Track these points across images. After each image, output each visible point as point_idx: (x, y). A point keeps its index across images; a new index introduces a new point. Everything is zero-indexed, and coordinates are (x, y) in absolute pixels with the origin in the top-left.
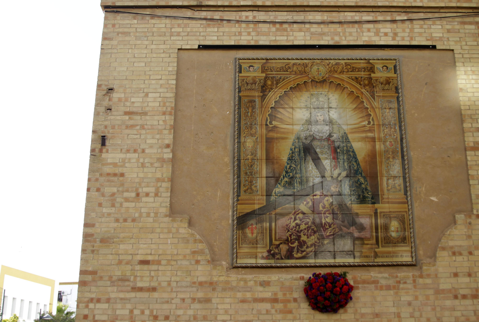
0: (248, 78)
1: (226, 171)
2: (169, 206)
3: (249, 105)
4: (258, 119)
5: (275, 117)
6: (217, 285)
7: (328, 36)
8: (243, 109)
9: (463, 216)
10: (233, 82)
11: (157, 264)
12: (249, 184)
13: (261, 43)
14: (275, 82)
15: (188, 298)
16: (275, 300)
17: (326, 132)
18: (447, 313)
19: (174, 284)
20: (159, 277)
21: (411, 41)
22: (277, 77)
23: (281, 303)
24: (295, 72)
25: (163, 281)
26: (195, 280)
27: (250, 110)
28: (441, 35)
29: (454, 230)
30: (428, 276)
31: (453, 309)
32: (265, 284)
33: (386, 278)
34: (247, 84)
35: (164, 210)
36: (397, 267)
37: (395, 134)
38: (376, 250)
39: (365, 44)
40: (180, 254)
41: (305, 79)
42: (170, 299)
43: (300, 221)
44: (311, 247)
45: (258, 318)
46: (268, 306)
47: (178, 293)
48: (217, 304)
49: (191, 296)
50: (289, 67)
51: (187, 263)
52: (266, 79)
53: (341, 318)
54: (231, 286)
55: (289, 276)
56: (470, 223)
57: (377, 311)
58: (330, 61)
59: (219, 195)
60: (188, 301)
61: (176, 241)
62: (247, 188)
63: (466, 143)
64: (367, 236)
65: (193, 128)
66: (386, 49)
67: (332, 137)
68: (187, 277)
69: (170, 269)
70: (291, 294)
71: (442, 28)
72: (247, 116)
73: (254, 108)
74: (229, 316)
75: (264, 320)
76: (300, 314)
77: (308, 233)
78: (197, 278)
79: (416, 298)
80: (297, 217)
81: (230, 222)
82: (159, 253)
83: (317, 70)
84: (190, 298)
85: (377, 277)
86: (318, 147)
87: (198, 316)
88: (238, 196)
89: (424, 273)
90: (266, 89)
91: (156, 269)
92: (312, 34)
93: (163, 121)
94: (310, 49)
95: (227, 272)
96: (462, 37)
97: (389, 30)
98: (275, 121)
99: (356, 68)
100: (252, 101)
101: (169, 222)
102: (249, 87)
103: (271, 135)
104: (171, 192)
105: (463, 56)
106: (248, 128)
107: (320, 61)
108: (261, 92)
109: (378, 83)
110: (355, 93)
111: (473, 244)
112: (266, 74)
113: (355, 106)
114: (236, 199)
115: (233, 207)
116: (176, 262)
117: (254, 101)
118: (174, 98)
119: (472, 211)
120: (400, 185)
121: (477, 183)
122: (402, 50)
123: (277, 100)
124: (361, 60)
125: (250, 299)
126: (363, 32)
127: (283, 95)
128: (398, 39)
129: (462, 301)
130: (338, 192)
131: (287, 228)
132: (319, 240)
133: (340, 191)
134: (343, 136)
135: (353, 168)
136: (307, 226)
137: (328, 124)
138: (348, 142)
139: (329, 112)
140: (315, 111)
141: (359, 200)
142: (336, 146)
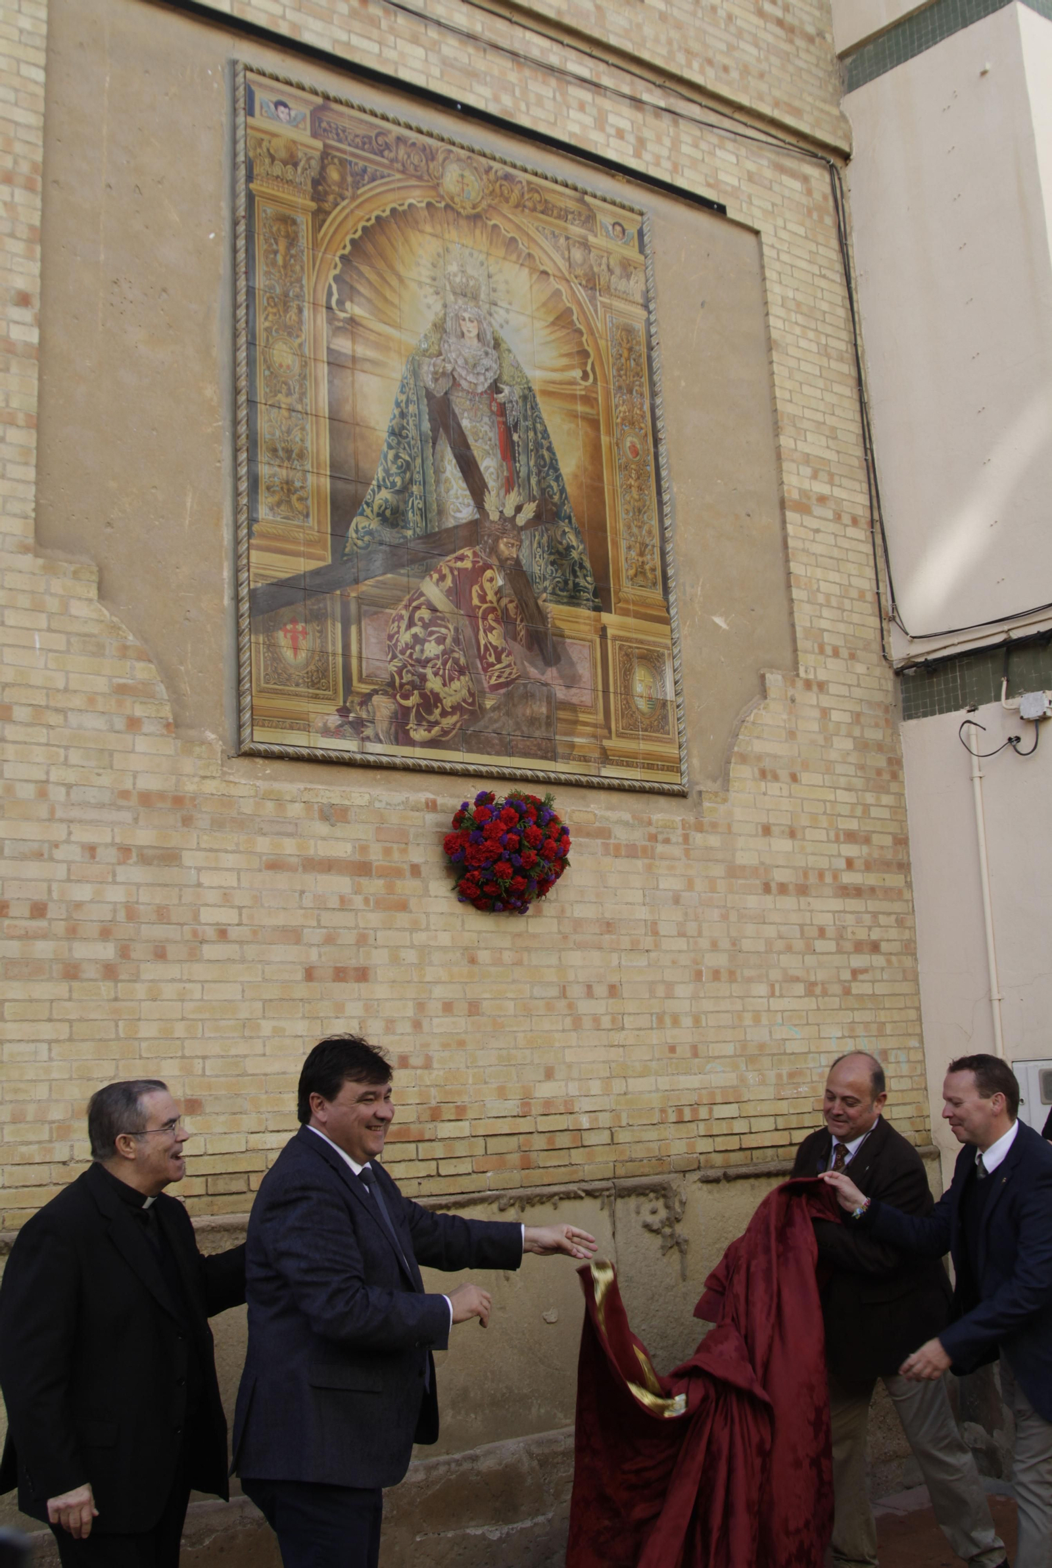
0: (275, 141)
1: (209, 430)
2: (33, 515)
3: (279, 230)
4: (304, 282)
5: (352, 288)
6: (195, 806)
7: (486, 84)
8: (262, 237)
9: (780, 677)
10: (227, 137)
12: (282, 488)
13: (308, 38)
14: (349, 179)
15: (106, 845)
16: (362, 869)
17: (484, 374)
18: (750, 929)
19: (58, 794)
20: (6, 766)
21: (674, 175)
22: (356, 164)
23: (380, 877)
24: (403, 165)
25: (21, 781)
26: (128, 785)
27: (282, 246)
28: (736, 183)
29: (763, 713)
30: (714, 827)
31: (762, 919)
32: (334, 815)
33: (626, 824)
34: (273, 159)
35: (16, 528)
36: (645, 797)
37: (643, 425)
38: (606, 743)
39: (572, 142)
40: (75, 691)
41: (431, 196)
42: (46, 845)
43: (422, 630)
44: (452, 713)
45: (319, 921)
46: (341, 884)
47: (72, 826)
48: (199, 869)
49: (118, 840)
50: (386, 144)
51: (99, 723)
52: (326, 161)
53: (527, 932)
54: (239, 813)
55: (397, 797)
56: (793, 701)
57: (608, 915)
58: (492, 163)
60: (108, 855)
61: (59, 641)
62: (277, 498)
63: (786, 488)
64: (583, 699)
65: (102, 257)
66: (619, 176)
67: (501, 392)
68: (101, 771)
69: (44, 740)
70: (404, 851)
71: (737, 164)
72: (274, 263)
73: (292, 240)
74: (236, 911)
75: (334, 928)
76: (427, 914)
77: (444, 669)
78: (135, 777)
79: (690, 885)
80: (417, 615)
81: (227, 601)
82: (4, 680)
83: (460, 179)
84: (113, 844)
85: (607, 819)
86: (466, 415)
87: (142, 907)
88: (252, 520)
89: (706, 820)
90: (326, 193)
92: (445, 62)
93: (5, 204)
94: (440, 107)
95: (222, 765)
96: (776, 205)
97: (625, 124)
98: (352, 301)
99: (553, 206)
100: (287, 221)
101: (34, 574)
102: (277, 169)
103: (343, 345)
104: (37, 466)
105: (778, 254)
106: (276, 305)
107: (468, 154)
108: (313, 199)
109: (604, 267)
110: (552, 278)
111: (799, 756)
112: (326, 146)
113: (551, 319)
114: (245, 531)
115: (237, 557)
116: (61, 717)
117: (294, 222)
118: (40, 134)
119: (796, 669)
120: (653, 570)
121: (806, 599)
122: (652, 191)
123: (357, 236)
124: (566, 186)
125: (294, 860)
126: (568, 107)
127: (372, 226)
128: (647, 157)
129: (778, 898)
130: (517, 561)
131: (389, 646)
132: (472, 694)
133: (521, 557)
134: (525, 398)
135: (551, 497)
136: (442, 647)
137: (490, 351)
138: (538, 418)
139: (491, 315)
140: (456, 303)
141: (565, 594)
142: (510, 421)
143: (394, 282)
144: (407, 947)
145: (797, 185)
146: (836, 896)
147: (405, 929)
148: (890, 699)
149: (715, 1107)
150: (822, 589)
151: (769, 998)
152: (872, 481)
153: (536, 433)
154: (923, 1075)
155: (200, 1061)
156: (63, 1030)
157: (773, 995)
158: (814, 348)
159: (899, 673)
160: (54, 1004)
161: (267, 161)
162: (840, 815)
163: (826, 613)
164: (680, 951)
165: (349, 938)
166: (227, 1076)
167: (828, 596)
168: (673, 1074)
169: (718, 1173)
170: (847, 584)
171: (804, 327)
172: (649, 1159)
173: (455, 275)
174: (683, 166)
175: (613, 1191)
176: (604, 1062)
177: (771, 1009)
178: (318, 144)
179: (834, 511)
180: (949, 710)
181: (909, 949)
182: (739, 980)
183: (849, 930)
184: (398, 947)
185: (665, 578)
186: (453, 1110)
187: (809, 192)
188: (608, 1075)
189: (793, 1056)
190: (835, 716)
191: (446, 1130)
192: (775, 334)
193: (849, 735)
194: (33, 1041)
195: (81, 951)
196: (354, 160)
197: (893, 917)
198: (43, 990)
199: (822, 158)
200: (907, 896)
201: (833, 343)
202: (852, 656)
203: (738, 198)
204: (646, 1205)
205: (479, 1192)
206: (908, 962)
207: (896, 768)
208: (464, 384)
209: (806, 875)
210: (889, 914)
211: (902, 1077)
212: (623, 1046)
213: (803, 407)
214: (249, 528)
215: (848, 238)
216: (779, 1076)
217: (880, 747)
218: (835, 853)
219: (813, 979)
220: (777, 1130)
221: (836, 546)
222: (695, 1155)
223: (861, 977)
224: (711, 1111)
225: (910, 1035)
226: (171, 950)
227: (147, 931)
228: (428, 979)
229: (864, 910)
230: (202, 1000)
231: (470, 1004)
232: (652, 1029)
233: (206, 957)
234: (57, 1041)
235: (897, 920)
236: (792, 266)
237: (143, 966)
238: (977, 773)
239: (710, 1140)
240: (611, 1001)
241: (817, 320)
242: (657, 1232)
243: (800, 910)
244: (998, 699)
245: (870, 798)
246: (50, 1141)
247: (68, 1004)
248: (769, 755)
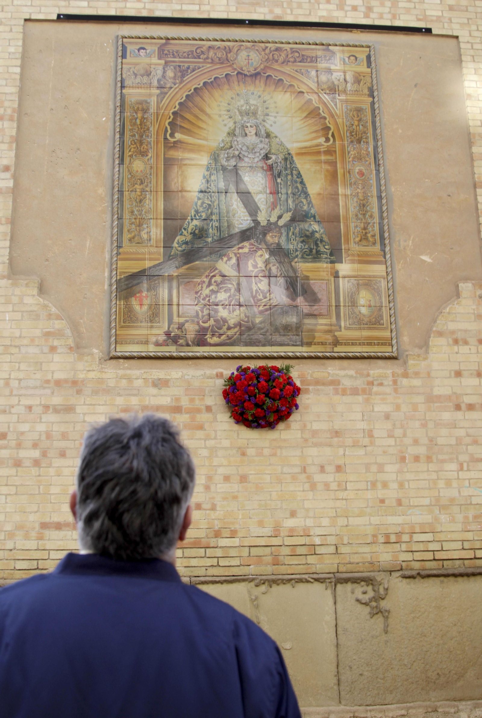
0: (137, 67)
1: (100, 209)
2: (8, 261)
3: (138, 108)
4: (151, 129)
5: (178, 125)
6: (83, 384)
7: (265, 6)
8: (129, 114)
9: (470, 285)
10: (113, 72)
12: (136, 230)
13: (158, 14)
14: (179, 74)
15: (37, 405)
16: (176, 410)
17: (259, 152)
18: (444, 432)
19: (14, 384)
22: (183, 66)
23: (187, 413)
24: (212, 60)
26: (49, 377)
27: (139, 116)
28: (440, 14)
29: (457, 306)
30: (417, 374)
31: (454, 425)
32: (160, 384)
33: (351, 377)
34: (136, 75)
36: (369, 360)
37: (368, 159)
38: (337, 334)
39: (322, 21)
40: (25, 337)
41: (228, 71)
42: (8, 407)
43: (216, 287)
44: (234, 328)
47: (21, 398)
48: (84, 414)
49: (43, 403)
50: (202, 51)
51: (36, 350)
52: (166, 69)
53: (280, 438)
54: (107, 386)
55: (199, 373)
57: (336, 427)
58: (267, 45)
59: (88, 245)
60: (38, 410)
61: (18, 316)
62: (133, 234)
63: (476, 176)
64: (322, 311)
65: (47, 141)
66: (355, 30)
67: (270, 159)
68: (36, 372)
69: (9, 360)
70: (203, 399)
72: (135, 124)
76: (215, 431)
77: (230, 305)
78: (53, 373)
79: (398, 408)
80: (213, 280)
81: (106, 287)
83: (247, 58)
84: (40, 405)
85: (337, 375)
86: (246, 174)
87: (54, 433)
88: (119, 247)
89: (410, 371)
90: (165, 84)
92: (239, 2)
94: (236, 25)
95: (100, 364)
96: (471, 19)
97: (358, 3)
98: (177, 132)
99: (308, 57)
100: (143, 102)
101: (7, 287)
102: (138, 80)
103: (174, 154)
104: (10, 240)
105: (472, 45)
106: (135, 143)
107: (252, 44)
108: (158, 89)
109: (342, 80)
110: (305, 94)
112: (166, 62)
113: (305, 114)
114: (116, 252)
117: (147, 103)
118: (18, 95)
120: (373, 236)
122: (379, 33)
123: (182, 100)
124: (317, 44)
125: (137, 407)
126: (319, 4)
127: (192, 94)
128: (375, 15)
129: (467, 413)
130: (278, 244)
131: (196, 297)
132: (246, 316)
133: (281, 241)
134: (286, 159)
135: (302, 207)
136: (228, 294)
137: (263, 140)
138: (294, 168)
139: (264, 121)
140: (242, 119)
141: (310, 257)
142: (276, 172)
144: (203, 448)
147: (201, 439)
149: (414, 535)
151: (458, 471)
153: (292, 176)
157: (462, 469)
160: (9, 478)
161: (133, 77)
164: (389, 446)
168: (383, 516)
169: (414, 573)
172: (364, 563)
173: (242, 106)
174: (399, 14)
175: (334, 580)
176: (331, 508)
177: (460, 477)
178: (162, 62)
182: (435, 461)
185: (383, 239)
186: (229, 532)
188: (335, 515)
189: (478, 506)
191: (223, 542)
192: (468, 91)
195: (22, 454)
198: (3, 471)
203: (441, 22)
204: (359, 590)
205: (245, 576)
208: (246, 159)
212: (346, 499)
214: (118, 250)
216: (466, 518)
220: (463, 549)
222: (398, 562)
224: (411, 537)
226: (68, 452)
227: (56, 444)
228: (214, 464)
231: (241, 477)
232: (367, 490)
234: (10, 495)
237: (53, 460)
239: (411, 554)
240: (337, 474)
242: (366, 604)
246: (5, 540)
247: (15, 478)
248: (461, 330)
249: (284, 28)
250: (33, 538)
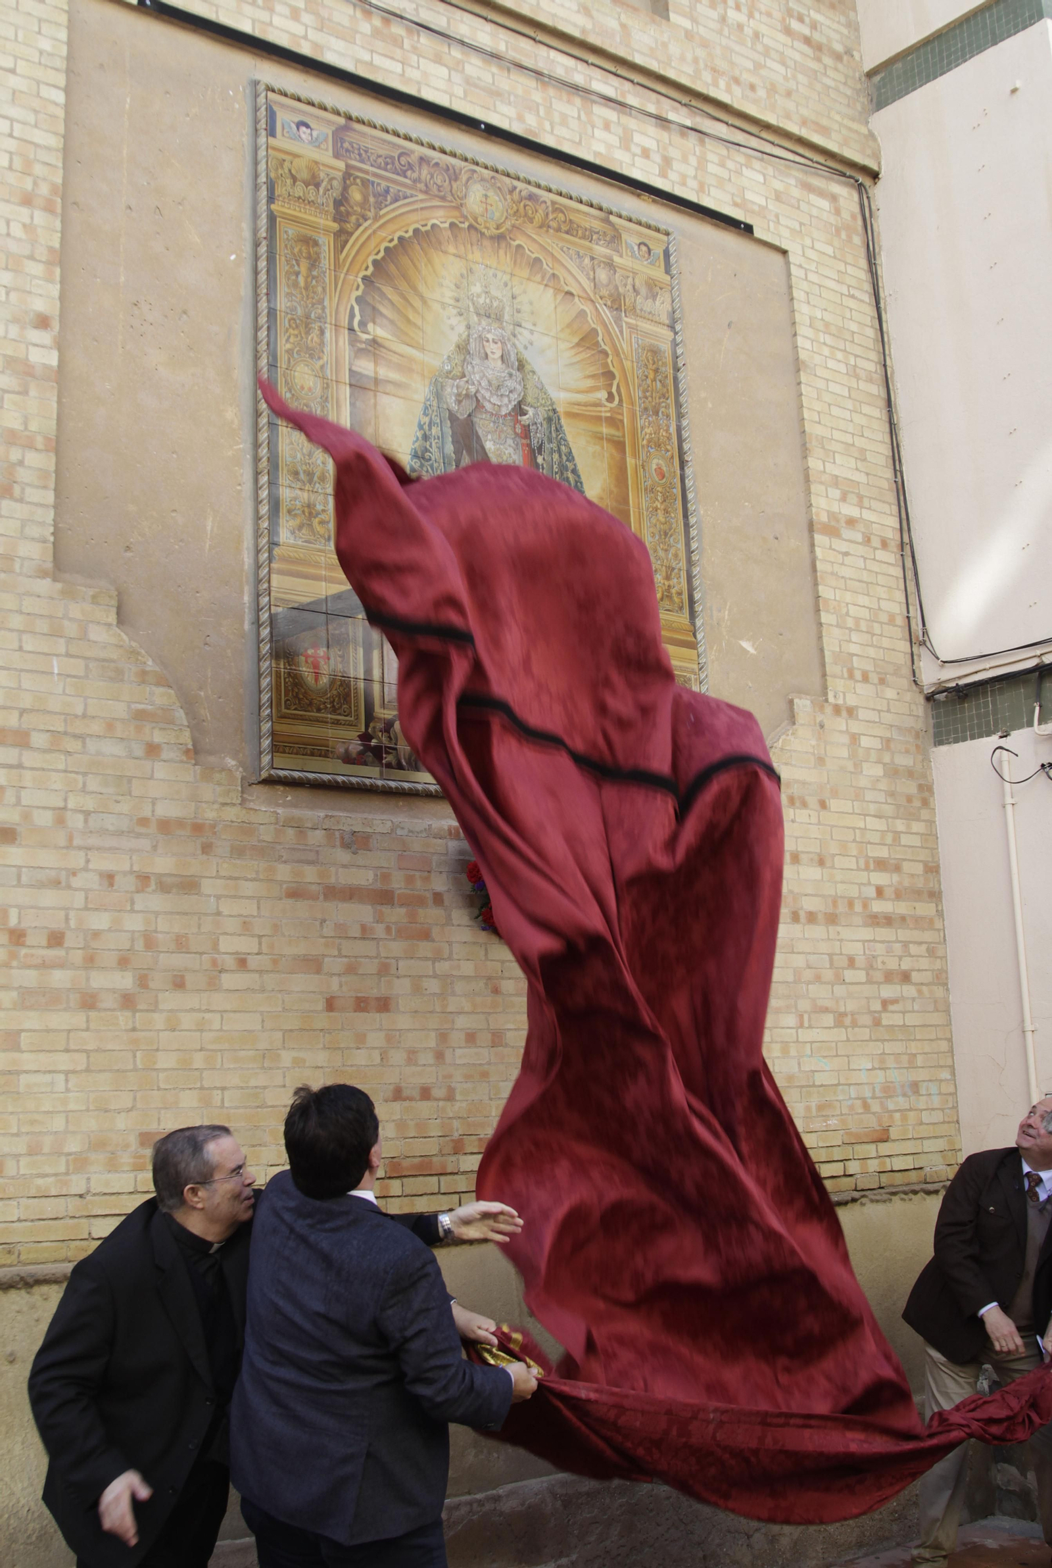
0: (296, 161)
1: (230, 453)
2: (52, 539)
3: (300, 251)
4: (326, 303)
5: (374, 308)
6: (215, 833)
7: (510, 103)
8: (283, 258)
9: (808, 702)
10: (248, 159)
11: (14, 745)
12: (303, 512)
13: (330, 58)
14: (372, 200)
15: (125, 873)
17: (508, 396)
18: (778, 959)
19: (76, 821)
20: (23, 793)
21: (700, 194)
22: (379, 184)
23: (402, 905)
24: (426, 186)
25: (38, 807)
26: (147, 812)
27: (303, 268)
28: (763, 202)
29: (790, 738)
31: (790, 948)
32: (357, 842)
34: (294, 179)
35: (34, 552)
37: (669, 447)
39: (598, 162)
40: (93, 717)
41: (454, 217)
42: (64, 873)
45: (340, 950)
46: (364, 912)
47: (90, 853)
48: (218, 897)
49: (136, 868)
50: (409, 163)
51: (118, 750)
52: (348, 182)
54: (258, 841)
56: (822, 726)
58: (516, 183)
59: (209, 528)
60: (126, 883)
61: (77, 666)
62: (298, 522)
63: (814, 510)
65: (122, 279)
66: (645, 196)
67: (525, 414)
68: (120, 798)
69: (61, 767)
70: (427, 879)
71: (765, 183)
72: (296, 285)
73: (314, 262)
74: (256, 940)
75: (356, 957)
76: (450, 943)
78: (154, 804)
81: (247, 626)
82: (22, 706)
83: (484, 200)
84: (132, 872)
86: (489, 437)
87: (160, 936)
88: (272, 544)
90: (348, 214)
91: (14, 762)
92: (468, 81)
93: (24, 225)
94: (464, 127)
95: (242, 792)
96: (804, 225)
97: (651, 144)
98: (374, 323)
99: (578, 226)
100: (309, 241)
101: (52, 599)
102: (299, 190)
103: (366, 366)
104: (55, 490)
105: (806, 274)
106: (297, 327)
107: (491, 173)
108: (335, 220)
109: (629, 287)
110: (576, 299)
111: (828, 782)
112: (348, 166)
113: (576, 340)
114: (266, 555)
115: (258, 581)
116: (79, 743)
117: (316, 243)
118: (60, 155)
119: (825, 694)
120: (680, 594)
121: (834, 623)
122: (678, 211)
123: (379, 257)
124: (591, 206)
125: (314, 888)
126: (593, 127)
127: (395, 247)
128: (673, 176)
129: (807, 927)
134: (549, 420)
137: (514, 372)
138: (562, 441)
139: (515, 336)
140: (479, 324)
142: (535, 443)
143: (417, 303)
144: (430, 977)
145: (825, 204)
146: (865, 925)
147: (427, 959)
148: (920, 725)
150: (851, 613)
151: (797, 1028)
152: (902, 504)
153: (560, 456)
154: (955, 1107)
155: (219, 1092)
156: (81, 1061)
157: (801, 1026)
158: (843, 369)
159: (929, 698)
160: (72, 1034)
161: (289, 181)
162: (870, 843)
163: (855, 637)
165: (371, 967)
166: (246, 1107)
167: (857, 620)
170: (877, 607)
171: (833, 347)
173: (479, 296)
174: (709, 186)
177: (800, 1040)
178: (341, 165)
179: (863, 533)
180: (980, 736)
181: (941, 979)
183: (880, 960)
184: (421, 977)
185: (692, 602)
186: (476, 1143)
187: (838, 212)
189: (822, 1088)
190: (865, 742)
191: (469, 1162)
192: (803, 355)
193: (879, 762)
194: (50, 1072)
195: (99, 980)
196: (377, 180)
197: (924, 947)
198: (59, 1020)
199: (850, 177)
200: (938, 925)
201: (862, 363)
202: (882, 681)
203: (765, 217)
206: (939, 992)
207: (926, 794)
208: (488, 406)
209: (835, 903)
210: (921, 943)
211: (933, 1109)
213: (832, 428)
214: (270, 551)
215: (877, 257)
216: (808, 1109)
217: (910, 774)
218: (865, 881)
219: (842, 1009)
221: (865, 569)
223: (891, 1008)
225: (941, 1067)
226: (189, 979)
227: (165, 960)
228: (450, 1009)
229: (894, 939)
230: (221, 1030)
231: (494, 1034)
233: (225, 986)
234: (74, 1072)
235: (928, 950)
236: (820, 286)
237: (161, 996)
238: (1009, 800)
241: (845, 340)
243: (829, 939)
244: (1030, 724)
245: (900, 825)
246: (67, 1174)
247: (85, 1034)
248: (797, 781)
249: (537, 157)
250: (126, 1169)
